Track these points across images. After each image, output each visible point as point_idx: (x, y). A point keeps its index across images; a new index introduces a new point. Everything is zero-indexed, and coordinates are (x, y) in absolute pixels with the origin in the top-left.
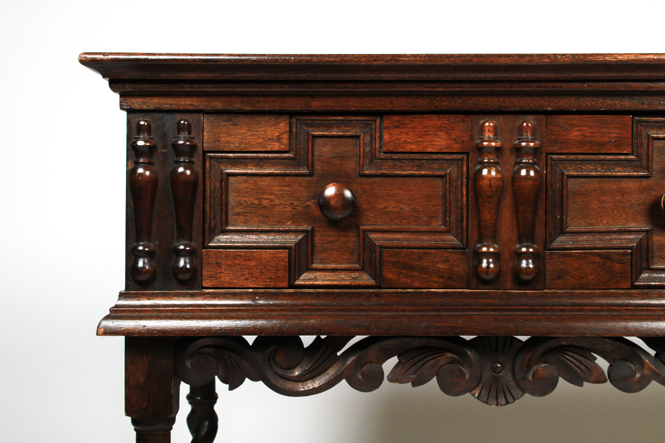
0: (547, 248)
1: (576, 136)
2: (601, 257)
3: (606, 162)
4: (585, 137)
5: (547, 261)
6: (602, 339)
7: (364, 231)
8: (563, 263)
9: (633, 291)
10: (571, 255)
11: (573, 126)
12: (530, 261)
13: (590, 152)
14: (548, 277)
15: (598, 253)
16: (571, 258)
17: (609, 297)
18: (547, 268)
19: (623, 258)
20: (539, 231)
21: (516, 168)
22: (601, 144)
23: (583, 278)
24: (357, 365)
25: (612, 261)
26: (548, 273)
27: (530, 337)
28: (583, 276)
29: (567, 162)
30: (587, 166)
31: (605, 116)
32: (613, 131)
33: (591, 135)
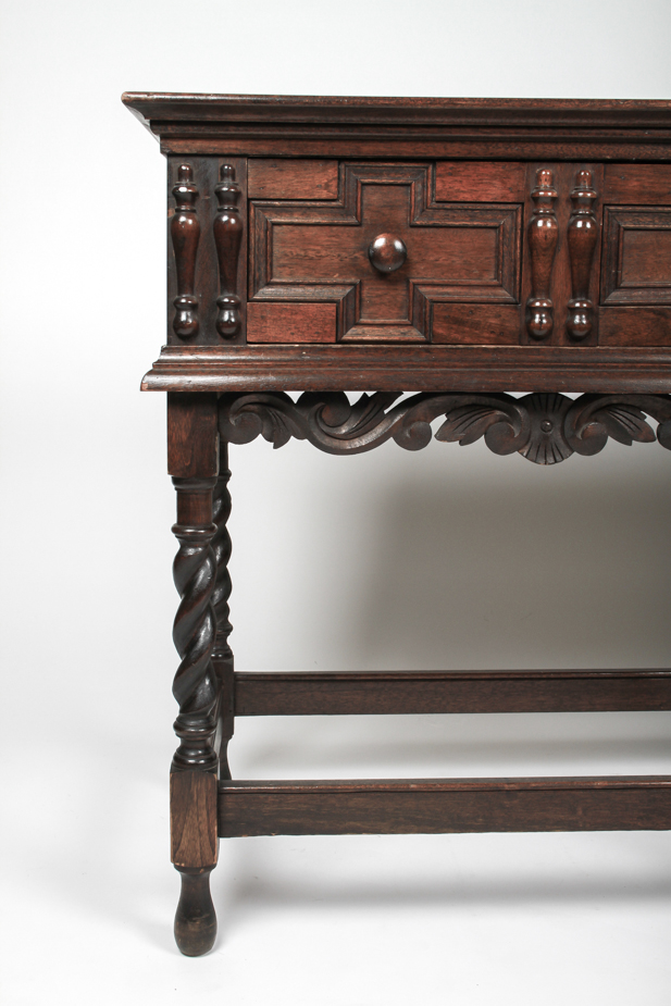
0: (601, 304)
1: (634, 186)
2: (655, 314)
4: (644, 187)
5: (601, 317)
7: (414, 284)
8: (616, 319)
10: (624, 311)
11: (632, 175)
12: (584, 317)
13: (649, 203)
14: (601, 333)
15: (652, 309)
16: (625, 315)
18: (600, 324)
20: (594, 286)
21: (573, 219)
22: (660, 196)
23: (636, 334)
24: (405, 423)
25: (667, 318)
26: (601, 329)
29: (624, 214)
30: (645, 218)
33: (650, 185)
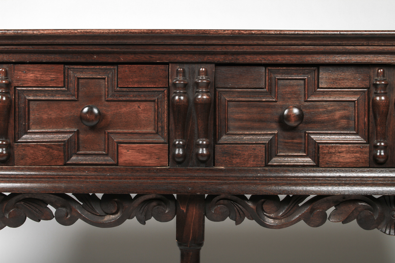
0: (16, 142)
1: (31, 76)
2: (46, 147)
3: (50, 92)
4: (37, 77)
5: (16, 149)
6: (48, 194)
8: (24, 150)
9: (65, 167)
10: (29, 146)
11: (29, 71)
12: (4, 149)
13: (40, 86)
14: (16, 158)
15: (44, 144)
16: (29, 148)
17: (50, 170)
18: (15, 153)
19: (59, 147)
20: (11, 132)
22: (46, 81)
23: (36, 159)
25: (53, 149)
26: (15, 156)
27: (10, 193)
28: (36, 158)
29: (28, 92)
30: (40, 94)
31: (48, 65)
32: (53, 74)
33: (40, 76)
